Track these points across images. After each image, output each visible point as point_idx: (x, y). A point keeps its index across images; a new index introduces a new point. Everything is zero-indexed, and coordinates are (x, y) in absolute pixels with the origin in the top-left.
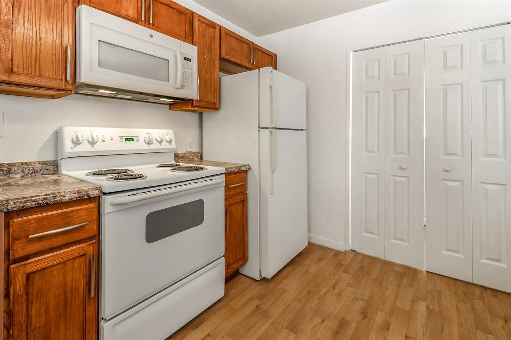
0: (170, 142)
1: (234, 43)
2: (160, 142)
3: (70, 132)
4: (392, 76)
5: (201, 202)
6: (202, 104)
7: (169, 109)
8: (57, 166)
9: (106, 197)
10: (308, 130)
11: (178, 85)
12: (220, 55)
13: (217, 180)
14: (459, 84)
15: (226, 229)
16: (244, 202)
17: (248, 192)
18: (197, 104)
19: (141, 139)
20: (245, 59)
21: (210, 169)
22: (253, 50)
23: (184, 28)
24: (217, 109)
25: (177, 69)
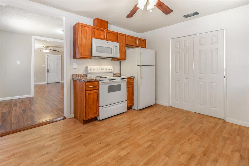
0: (112, 70)
1: (130, 39)
2: (109, 70)
3: (89, 67)
4: (184, 47)
5: (120, 85)
6: (120, 59)
7: (111, 60)
8: (86, 75)
9: (100, 81)
10: (156, 66)
11: (114, 54)
12: (126, 43)
13: (124, 79)
14: (204, 50)
15: (127, 94)
16: (133, 87)
17: (134, 84)
18: (119, 59)
19: (104, 69)
20: (134, 43)
21: (122, 77)
22: (137, 40)
23: (116, 38)
24: (125, 60)
25: (114, 50)
